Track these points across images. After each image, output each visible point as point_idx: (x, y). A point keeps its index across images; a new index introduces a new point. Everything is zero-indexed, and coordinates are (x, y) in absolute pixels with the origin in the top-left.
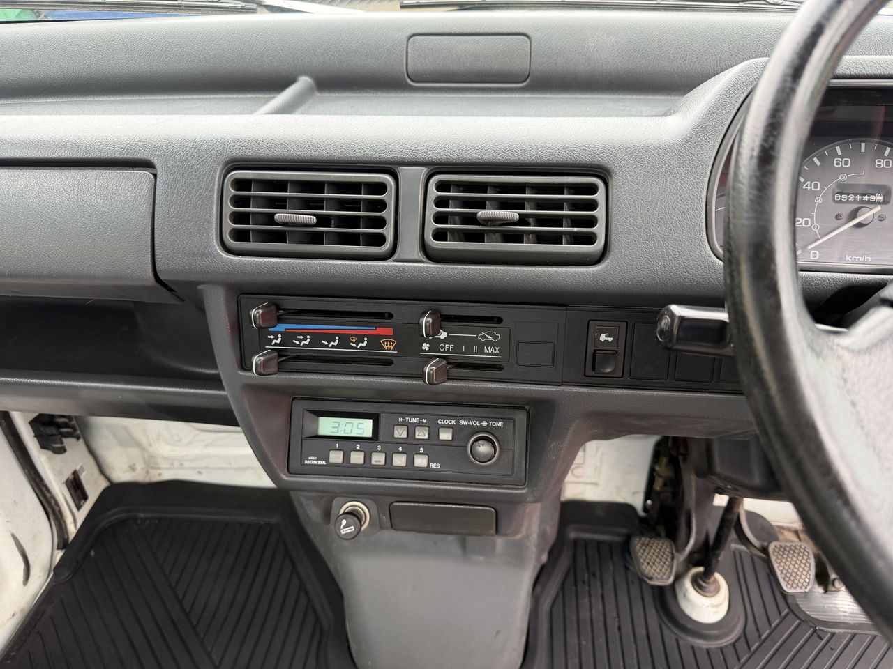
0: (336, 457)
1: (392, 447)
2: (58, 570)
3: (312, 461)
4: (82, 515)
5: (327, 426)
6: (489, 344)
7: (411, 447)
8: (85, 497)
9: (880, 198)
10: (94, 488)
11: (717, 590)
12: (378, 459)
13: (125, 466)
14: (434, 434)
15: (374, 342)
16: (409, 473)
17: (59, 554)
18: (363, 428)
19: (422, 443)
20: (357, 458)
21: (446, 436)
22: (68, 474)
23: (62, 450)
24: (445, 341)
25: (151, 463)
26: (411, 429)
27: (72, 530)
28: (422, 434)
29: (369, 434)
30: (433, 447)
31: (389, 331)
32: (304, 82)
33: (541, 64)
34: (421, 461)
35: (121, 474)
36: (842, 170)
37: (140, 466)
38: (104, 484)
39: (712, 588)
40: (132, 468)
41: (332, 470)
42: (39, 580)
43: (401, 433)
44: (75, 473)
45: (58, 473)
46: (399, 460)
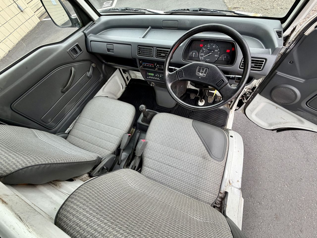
0: (150, 77)
1: (155, 77)
2: (126, 88)
3: (148, 77)
4: (128, 82)
5: (150, 74)
6: (162, 67)
7: (157, 77)
8: (129, 80)
9: (213, 51)
10: (130, 79)
11: (203, 102)
12: (154, 78)
13: (133, 76)
14: (159, 76)
15: (152, 66)
16: (157, 80)
17: (126, 86)
18: (153, 74)
19: (158, 77)
20: (152, 78)
21: (161, 76)
22: (126, 77)
23: (125, 73)
24: (158, 66)
25: (136, 76)
26: (157, 75)
27: (127, 84)
28: (158, 76)
29: (153, 75)
30: (159, 77)
31: (153, 65)
32: (150, 27)
33: (179, 26)
34: (158, 79)
35: (133, 78)
36: (209, 47)
37: (135, 77)
38: (131, 78)
39: (202, 101)
40: (134, 77)
41: (149, 79)
42: (124, 89)
43: (156, 75)
44: (127, 76)
45: (125, 76)
46: (156, 78)
